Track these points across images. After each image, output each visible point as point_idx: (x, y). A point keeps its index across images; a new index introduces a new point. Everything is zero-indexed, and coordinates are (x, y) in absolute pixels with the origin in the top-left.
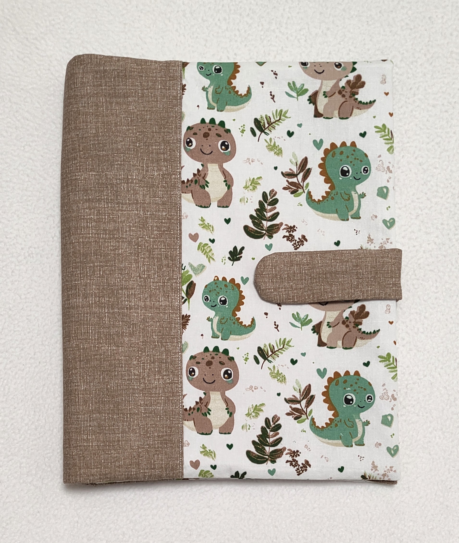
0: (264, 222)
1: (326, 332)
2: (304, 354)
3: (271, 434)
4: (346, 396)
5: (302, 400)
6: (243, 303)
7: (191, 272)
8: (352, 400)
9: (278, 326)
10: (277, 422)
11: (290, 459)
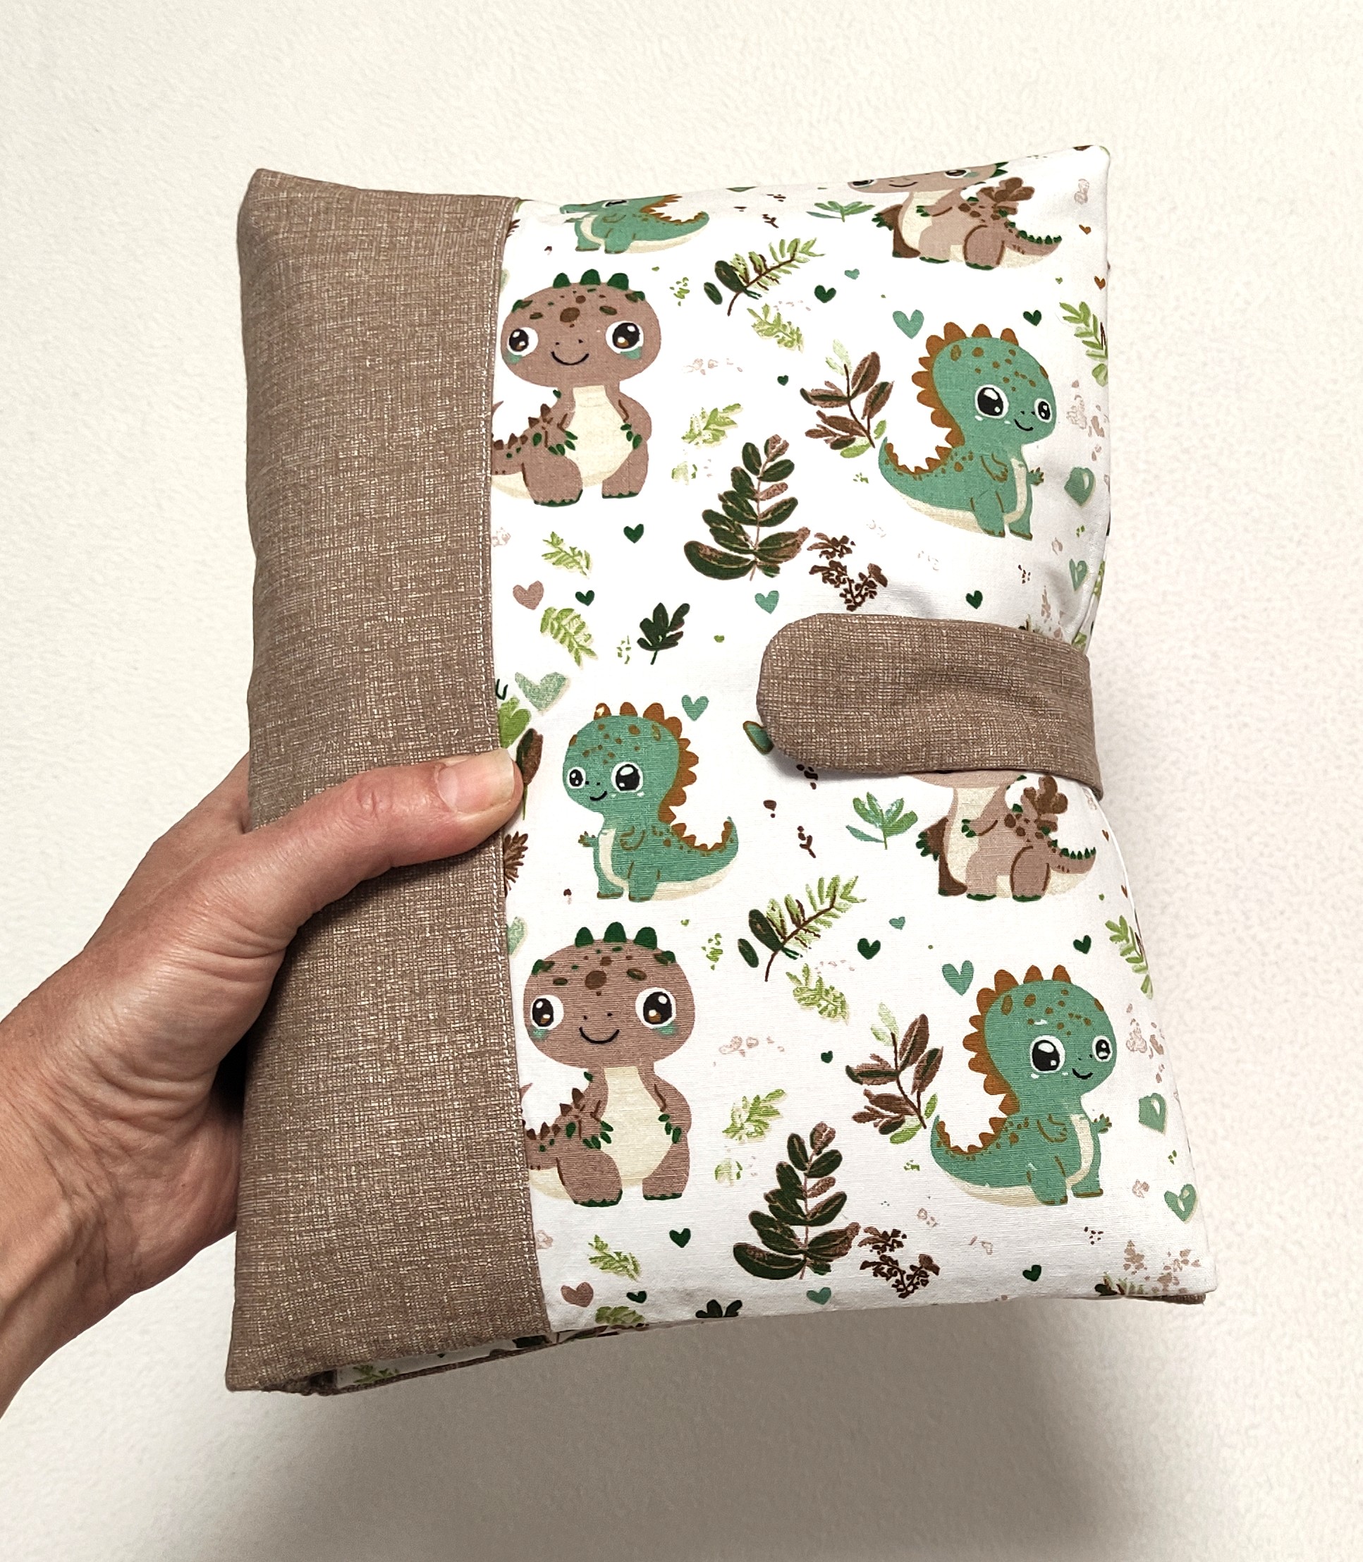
0: (750, 530)
1: (960, 850)
2: (898, 923)
3: (809, 1187)
4: (1037, 1044)
5: (903, 1067)
6: (692, 778)
7: (525, 704)
8: (1055, 1055)
9: (810, 838)
10: (826, 1145)
11: (874, 1257)
